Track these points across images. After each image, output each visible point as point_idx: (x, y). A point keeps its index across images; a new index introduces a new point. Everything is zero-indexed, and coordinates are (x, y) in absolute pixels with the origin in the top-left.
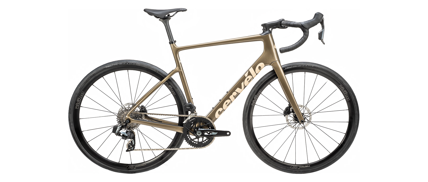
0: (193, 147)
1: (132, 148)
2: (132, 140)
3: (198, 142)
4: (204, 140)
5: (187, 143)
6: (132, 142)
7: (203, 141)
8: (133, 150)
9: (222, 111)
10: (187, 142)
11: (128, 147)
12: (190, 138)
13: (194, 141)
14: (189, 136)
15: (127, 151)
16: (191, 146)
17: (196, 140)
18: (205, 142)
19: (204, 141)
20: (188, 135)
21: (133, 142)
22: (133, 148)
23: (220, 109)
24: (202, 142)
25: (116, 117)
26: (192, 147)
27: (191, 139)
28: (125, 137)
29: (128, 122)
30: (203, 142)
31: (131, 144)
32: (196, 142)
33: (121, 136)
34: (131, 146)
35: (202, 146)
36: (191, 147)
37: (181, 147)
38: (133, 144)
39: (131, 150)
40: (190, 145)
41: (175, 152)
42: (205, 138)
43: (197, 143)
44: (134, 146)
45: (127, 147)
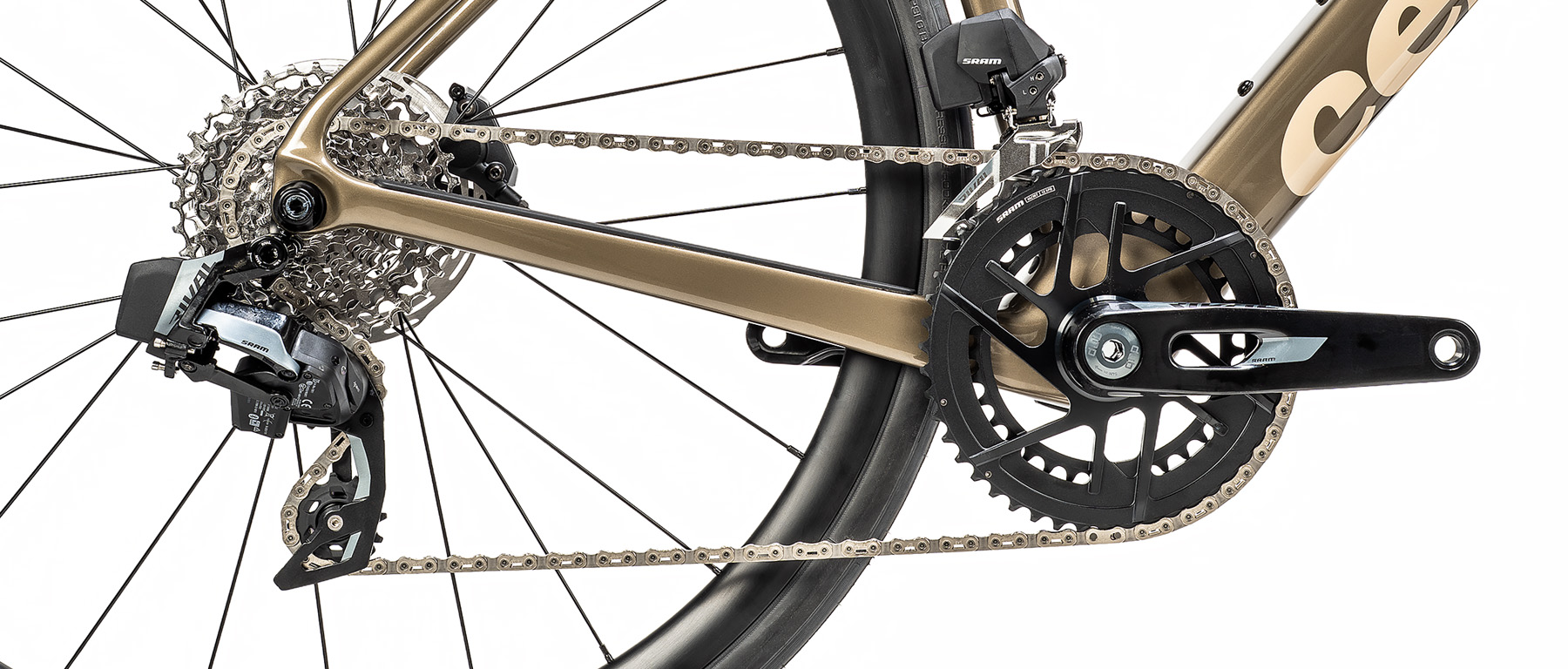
0: (1046, 523)
1: (342, 538)
2: (344, 446)
3: (1098, 466)
4: (1161, 441)
5: (976, 476)
6: (342, 468)
7: (1152, 454)
8: (359, 563)
9: (1356, 111)
10: (968, 468)
11: (304, 536)
12: (1003, 416)
13: (1053, 459)
14: (992, 398)
15: (290, 577)
16: (1024, 512)
17: (1077, 443)
18: (1175, 461)
19: (1161, 458)
20: (979, 390)
21: (360, 468)
22: (355, 538)
23: (1338, 90)
24: (1136, 467)
25: (164, 187)
26: (1033, 528)
27: (1015, 429)
28: (268, 388)
29: (307, 204)
30: (1157, 471)
31: (339, 494)
32: (1074, 466)
33: (220, 377)
34: (336, 523)
35: (1141, 509)
36: (1021, 521)
37: (904, 526)
38: (363, 492)
39: (341, 569)
40: (1004, 500)
41: (836, 577)
42: (1175, 419)
43: (1082, 479)
44: (367, 516)
45: (293, 532)
